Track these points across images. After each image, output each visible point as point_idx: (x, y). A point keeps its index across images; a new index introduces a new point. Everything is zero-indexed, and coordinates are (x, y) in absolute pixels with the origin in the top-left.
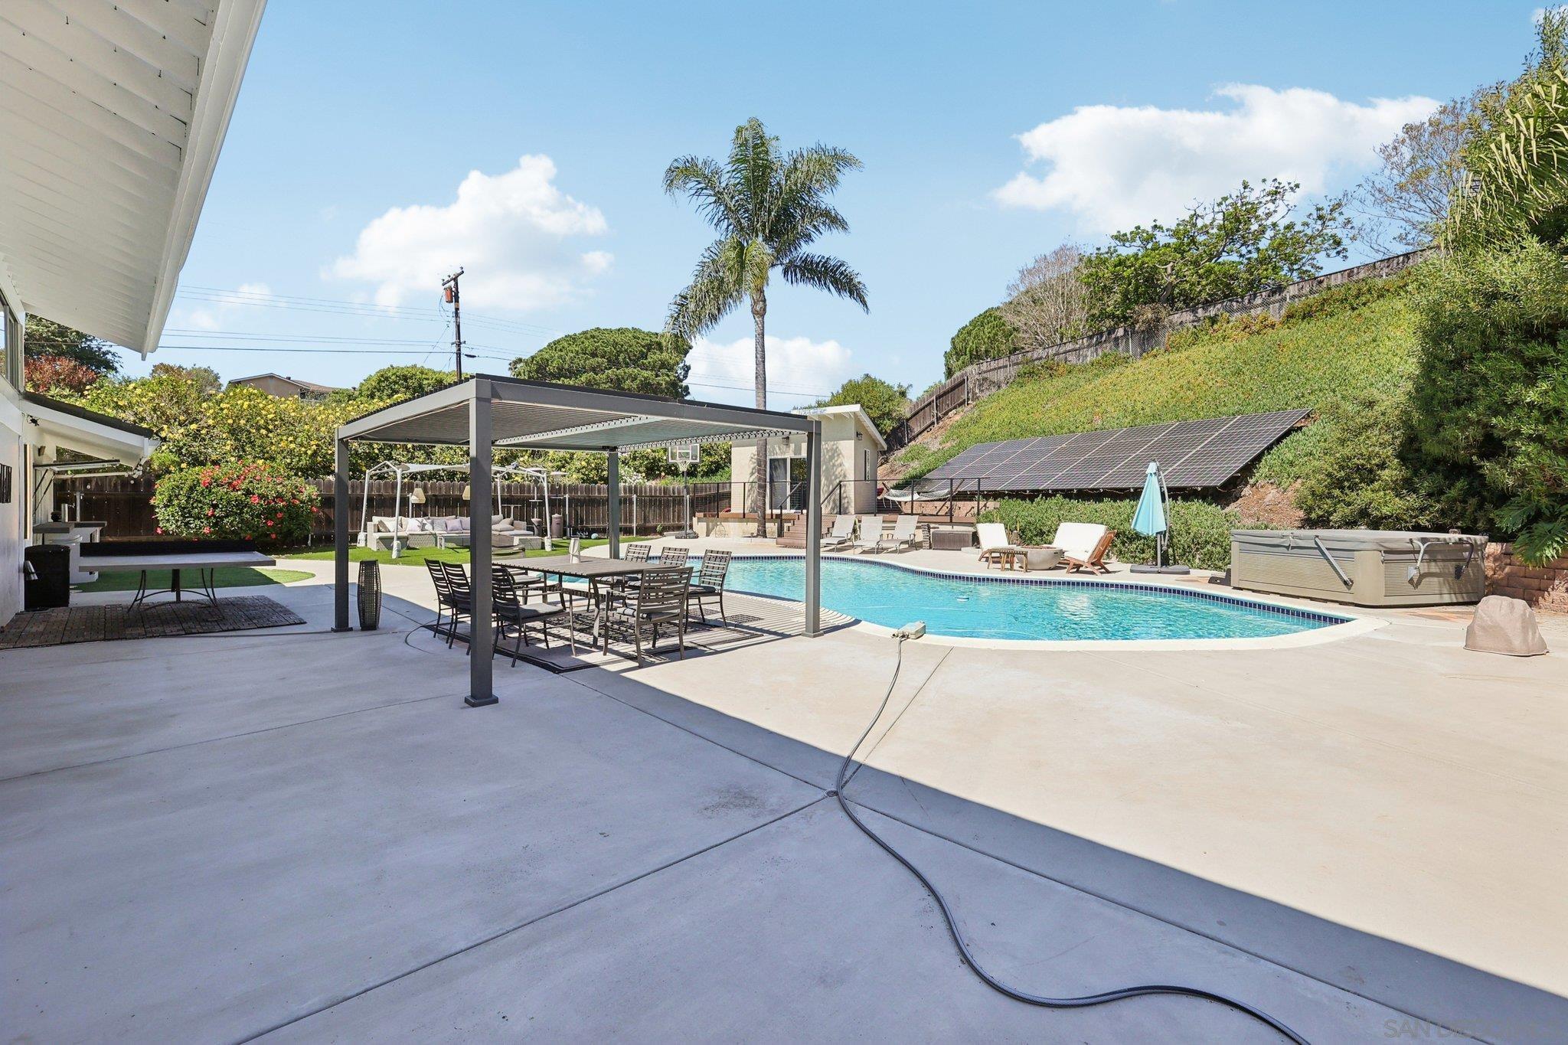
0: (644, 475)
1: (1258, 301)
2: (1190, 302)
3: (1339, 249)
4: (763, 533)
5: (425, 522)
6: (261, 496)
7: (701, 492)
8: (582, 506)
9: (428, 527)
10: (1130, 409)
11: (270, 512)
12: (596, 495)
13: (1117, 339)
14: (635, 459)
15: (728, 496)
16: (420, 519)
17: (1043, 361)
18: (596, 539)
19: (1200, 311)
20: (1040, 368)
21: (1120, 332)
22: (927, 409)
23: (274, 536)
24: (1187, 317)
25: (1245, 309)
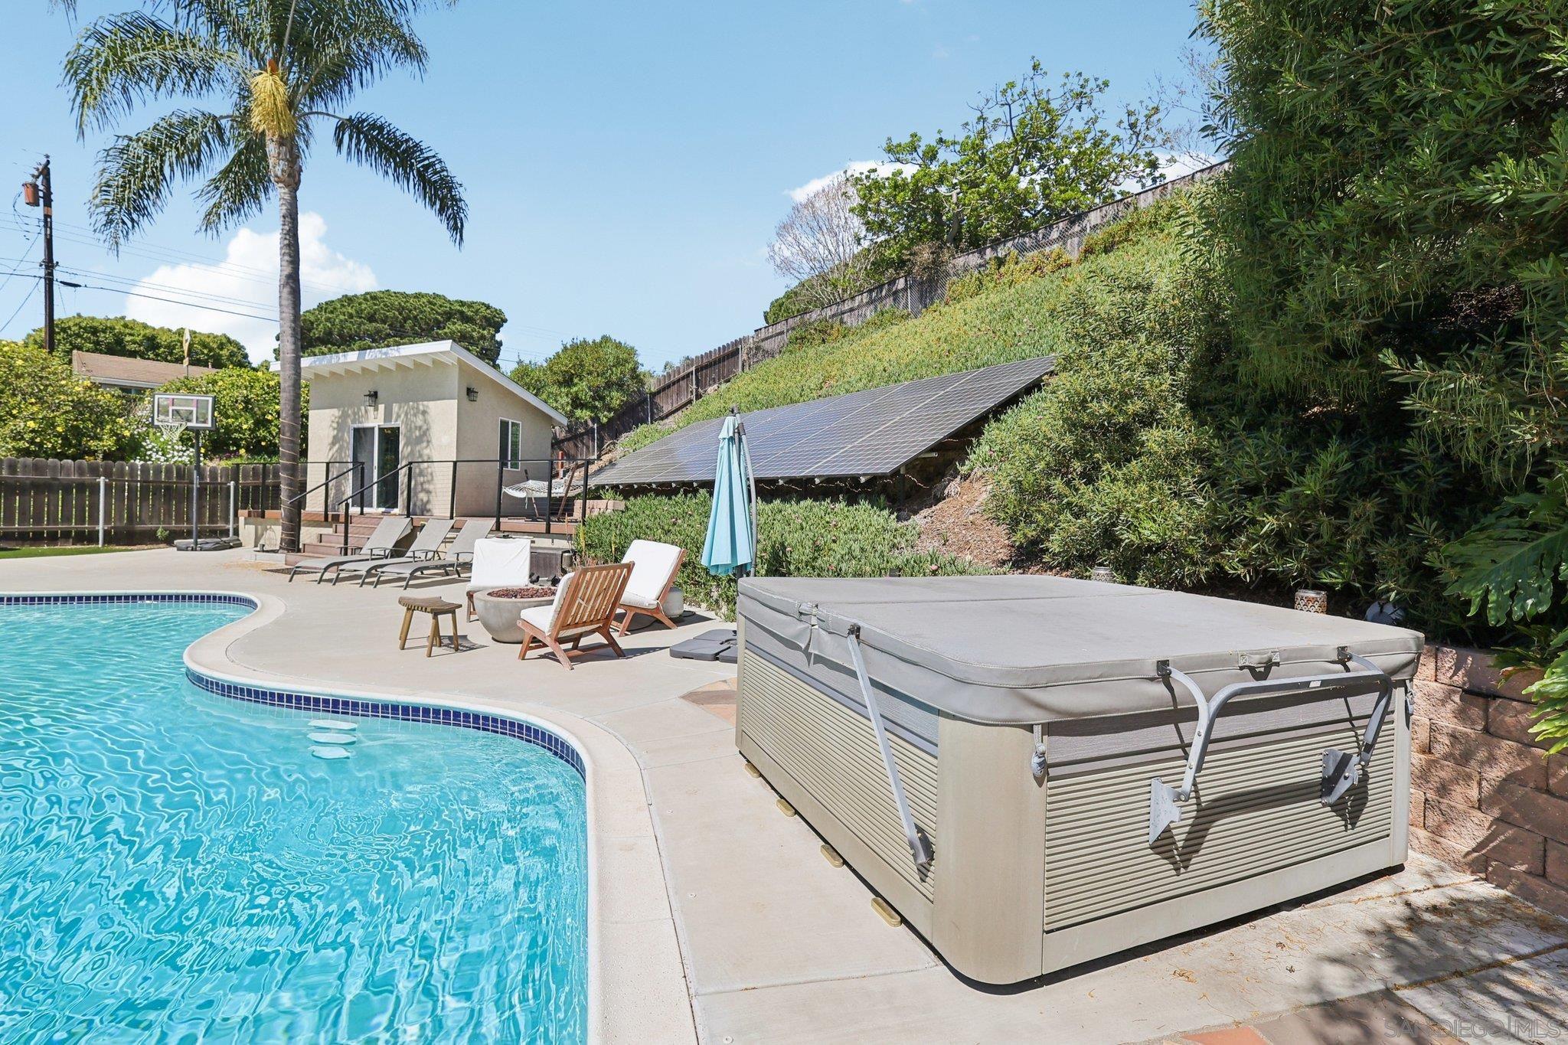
1: (1055, 234)
2: (977, 243)
3: (1157, 174)
4: (293, 545)
10: (870, 370)
13: (896, 293)
19: (988, 251)
20: (812, 331)
21: (901, 284)
22: (683, 383)
24: (974, 259)
25: (1038, 245)
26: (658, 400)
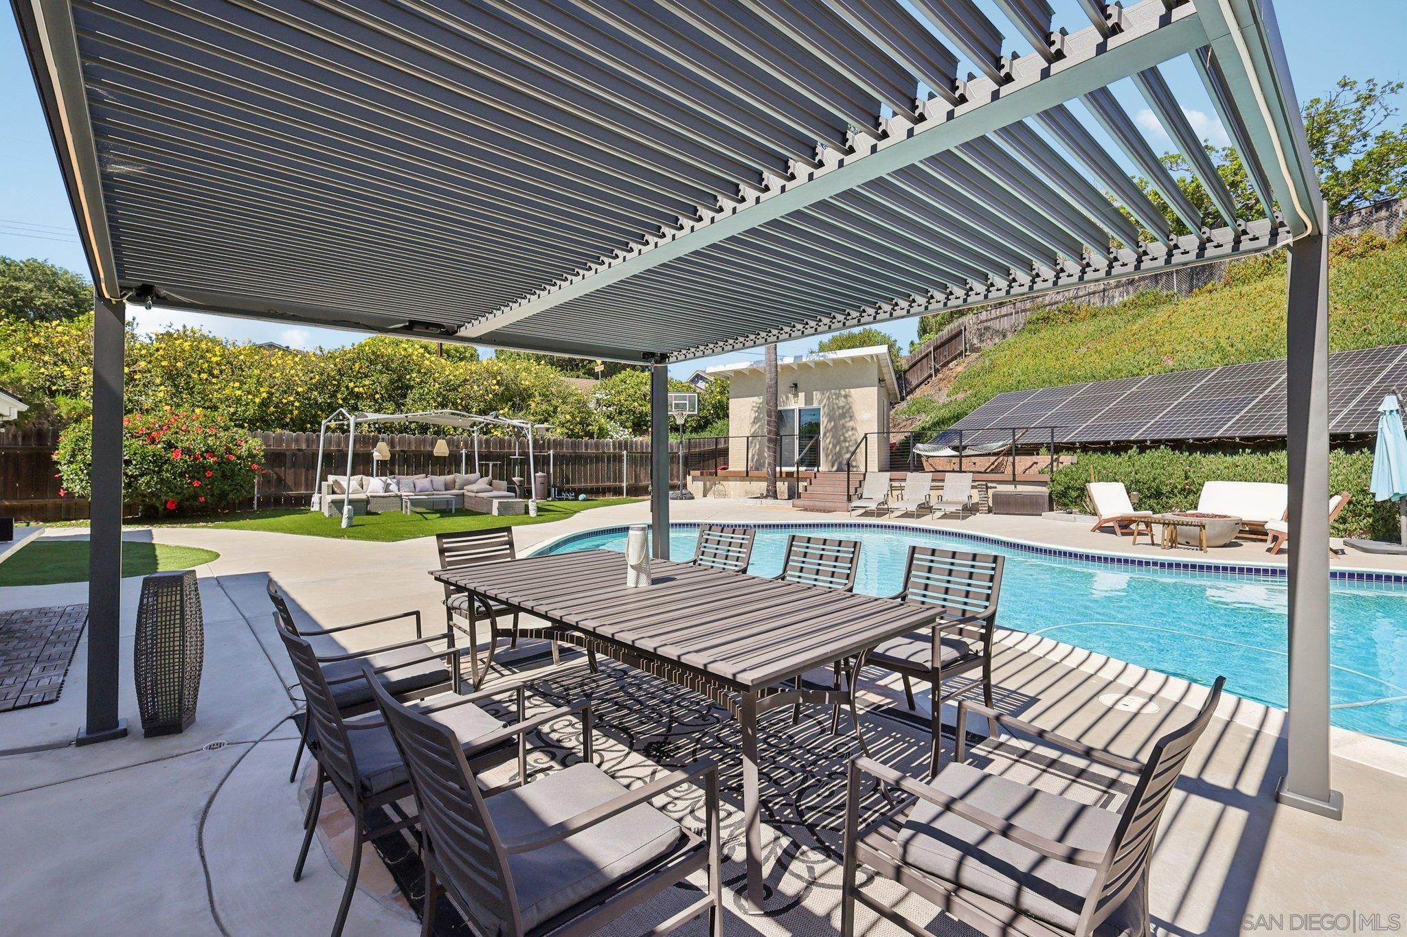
0: (630, 430)
4: (773, 494)
5: (389, 481)
6: (188, 451)
7: (695, 447)
8: (567, 465)
9: (393, 487)
10: (1213, 346)
11: (196, 470)
12: (583, 451)
14: (620, 413)
15: (725, 452)
16: (384, 478)
17: (1060, 305)
18: (584, 500)
20: (1057, 312)
22: (924, 361)
23: (202, 499)
26: (908, 376)
